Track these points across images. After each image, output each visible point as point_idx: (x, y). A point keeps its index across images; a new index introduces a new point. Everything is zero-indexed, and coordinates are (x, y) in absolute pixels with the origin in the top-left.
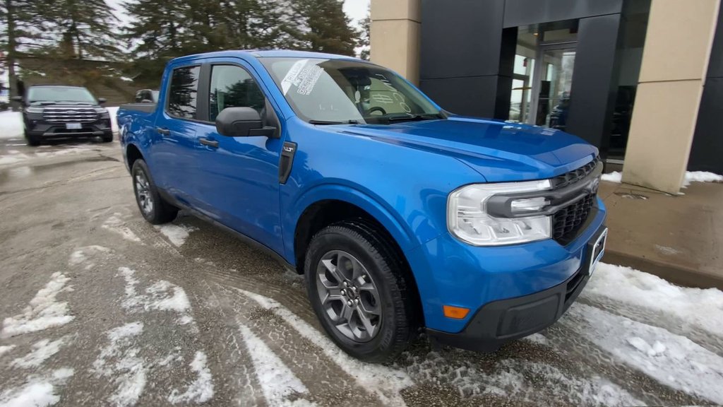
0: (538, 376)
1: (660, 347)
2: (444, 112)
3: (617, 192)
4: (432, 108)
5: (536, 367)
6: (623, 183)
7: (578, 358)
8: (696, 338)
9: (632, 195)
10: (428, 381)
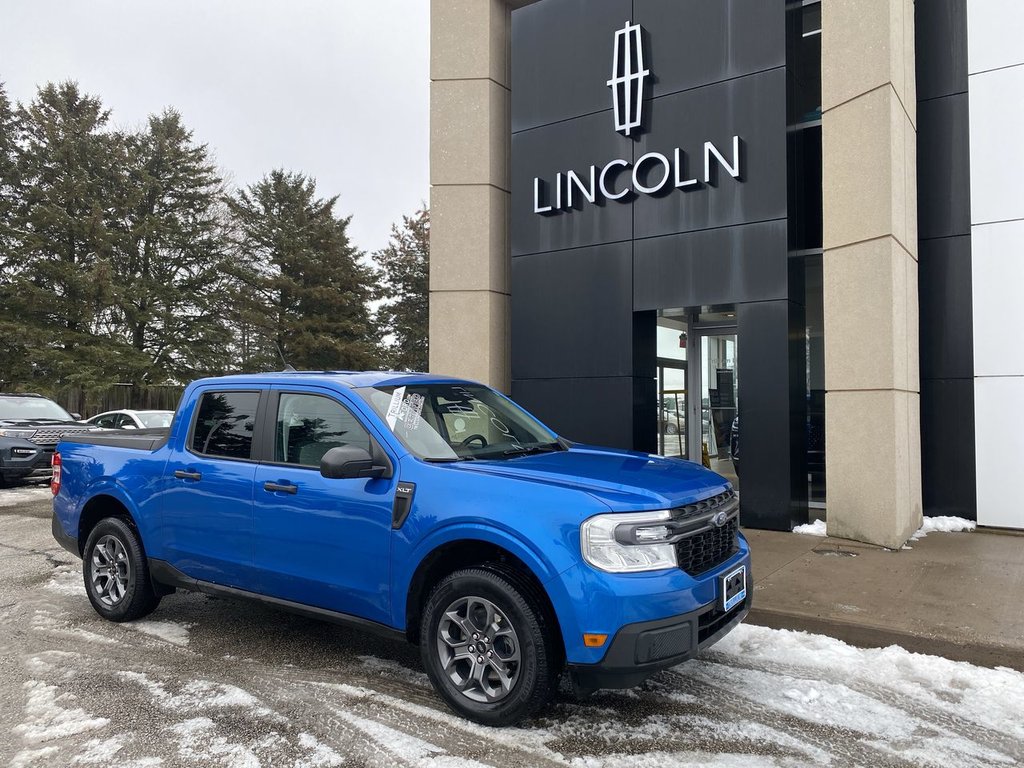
0: (686, 725)
1: (814, 694)
2: (563, 441)
3: (817, 549)
4: (546, 435)
5: (683, 719)
6: (829, 536)
7: (730, 709)
8: (858, 688)
9: (839, 552)
10: (572, 736)
